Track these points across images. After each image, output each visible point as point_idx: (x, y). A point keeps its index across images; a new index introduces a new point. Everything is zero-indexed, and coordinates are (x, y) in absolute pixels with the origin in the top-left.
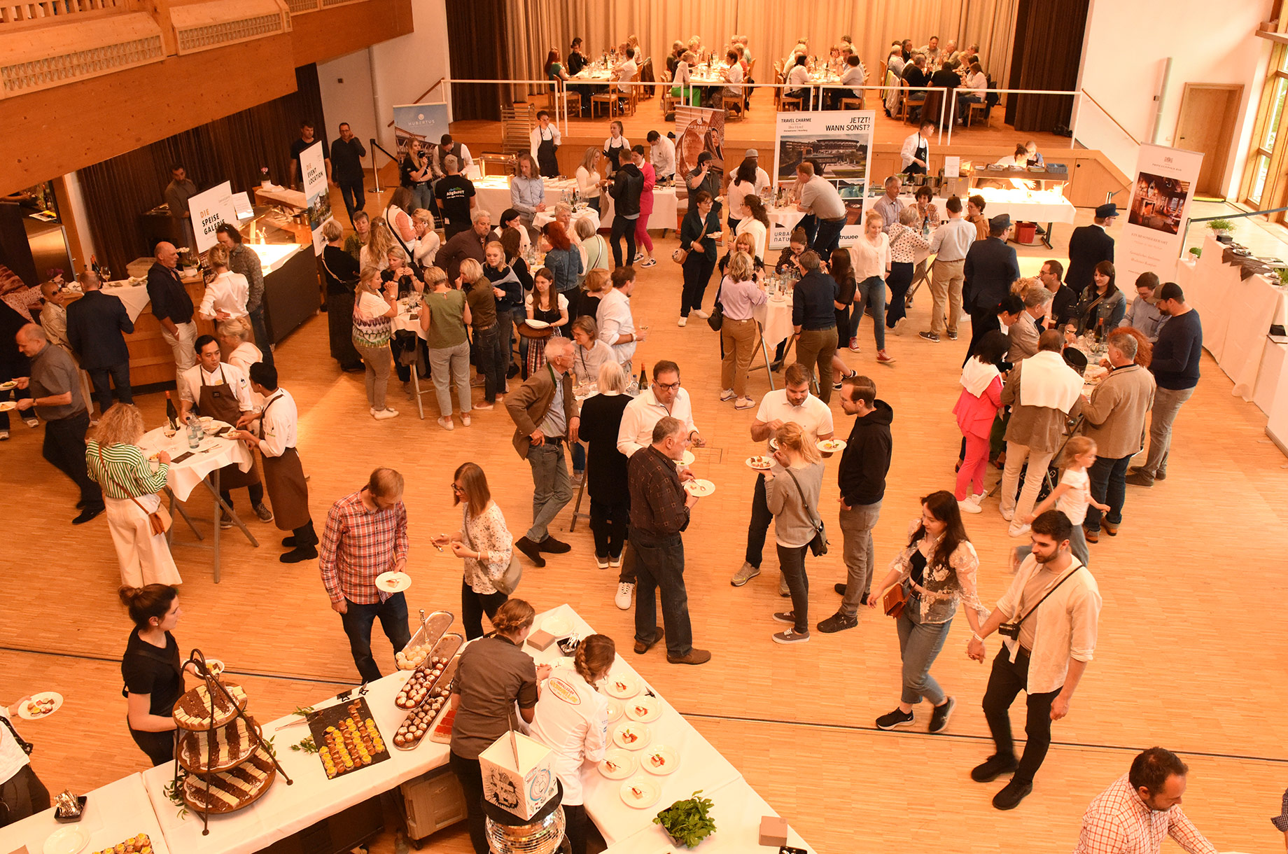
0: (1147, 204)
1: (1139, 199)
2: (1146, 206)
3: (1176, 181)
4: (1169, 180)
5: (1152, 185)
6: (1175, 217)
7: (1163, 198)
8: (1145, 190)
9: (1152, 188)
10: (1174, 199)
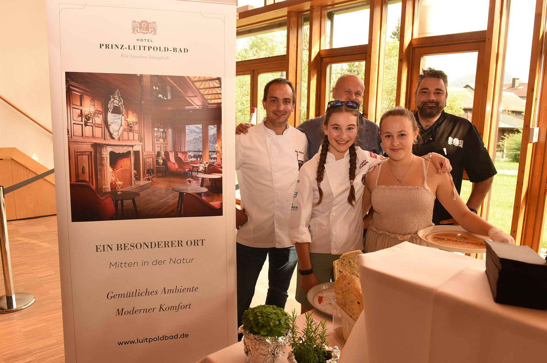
0: (115, 158)
1: (88, 147)
2: (113, 164)
3: (181, 80)
4: (160, 80)
5: (115, 101)
6: (205, 172)
7: (158, 132)
8: (99, 120)
9: (117, 111)
10: (190, 128)
